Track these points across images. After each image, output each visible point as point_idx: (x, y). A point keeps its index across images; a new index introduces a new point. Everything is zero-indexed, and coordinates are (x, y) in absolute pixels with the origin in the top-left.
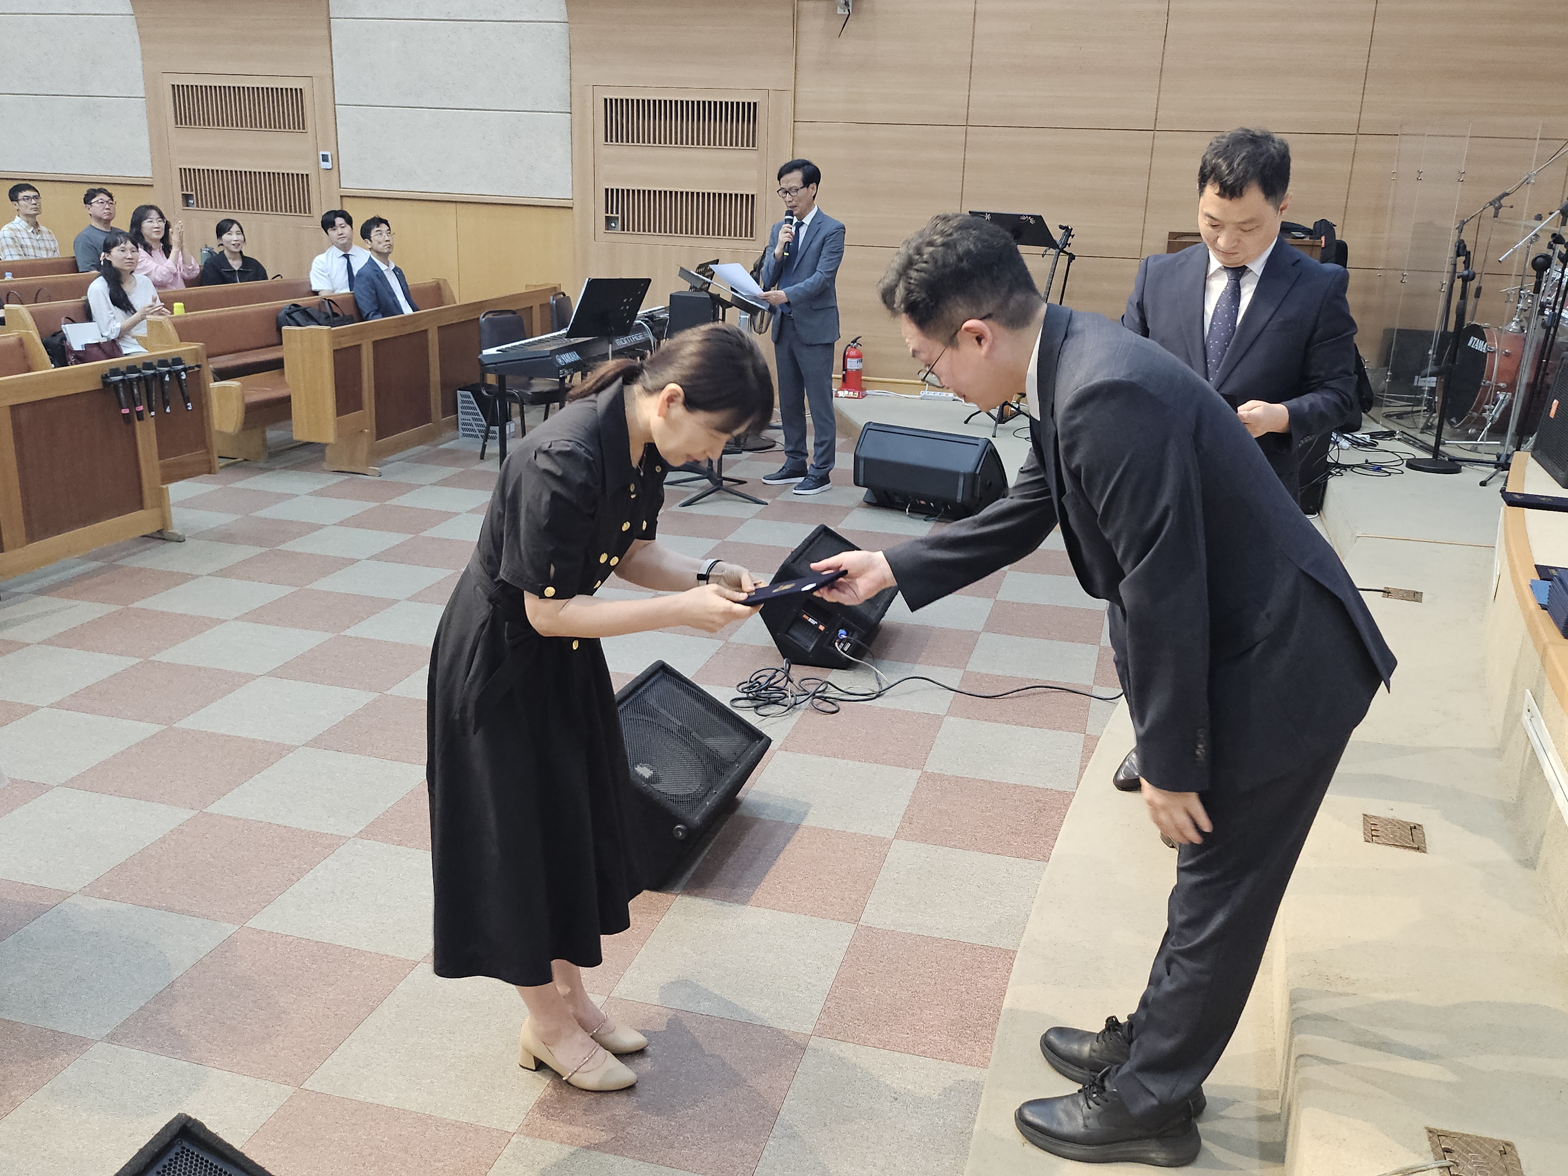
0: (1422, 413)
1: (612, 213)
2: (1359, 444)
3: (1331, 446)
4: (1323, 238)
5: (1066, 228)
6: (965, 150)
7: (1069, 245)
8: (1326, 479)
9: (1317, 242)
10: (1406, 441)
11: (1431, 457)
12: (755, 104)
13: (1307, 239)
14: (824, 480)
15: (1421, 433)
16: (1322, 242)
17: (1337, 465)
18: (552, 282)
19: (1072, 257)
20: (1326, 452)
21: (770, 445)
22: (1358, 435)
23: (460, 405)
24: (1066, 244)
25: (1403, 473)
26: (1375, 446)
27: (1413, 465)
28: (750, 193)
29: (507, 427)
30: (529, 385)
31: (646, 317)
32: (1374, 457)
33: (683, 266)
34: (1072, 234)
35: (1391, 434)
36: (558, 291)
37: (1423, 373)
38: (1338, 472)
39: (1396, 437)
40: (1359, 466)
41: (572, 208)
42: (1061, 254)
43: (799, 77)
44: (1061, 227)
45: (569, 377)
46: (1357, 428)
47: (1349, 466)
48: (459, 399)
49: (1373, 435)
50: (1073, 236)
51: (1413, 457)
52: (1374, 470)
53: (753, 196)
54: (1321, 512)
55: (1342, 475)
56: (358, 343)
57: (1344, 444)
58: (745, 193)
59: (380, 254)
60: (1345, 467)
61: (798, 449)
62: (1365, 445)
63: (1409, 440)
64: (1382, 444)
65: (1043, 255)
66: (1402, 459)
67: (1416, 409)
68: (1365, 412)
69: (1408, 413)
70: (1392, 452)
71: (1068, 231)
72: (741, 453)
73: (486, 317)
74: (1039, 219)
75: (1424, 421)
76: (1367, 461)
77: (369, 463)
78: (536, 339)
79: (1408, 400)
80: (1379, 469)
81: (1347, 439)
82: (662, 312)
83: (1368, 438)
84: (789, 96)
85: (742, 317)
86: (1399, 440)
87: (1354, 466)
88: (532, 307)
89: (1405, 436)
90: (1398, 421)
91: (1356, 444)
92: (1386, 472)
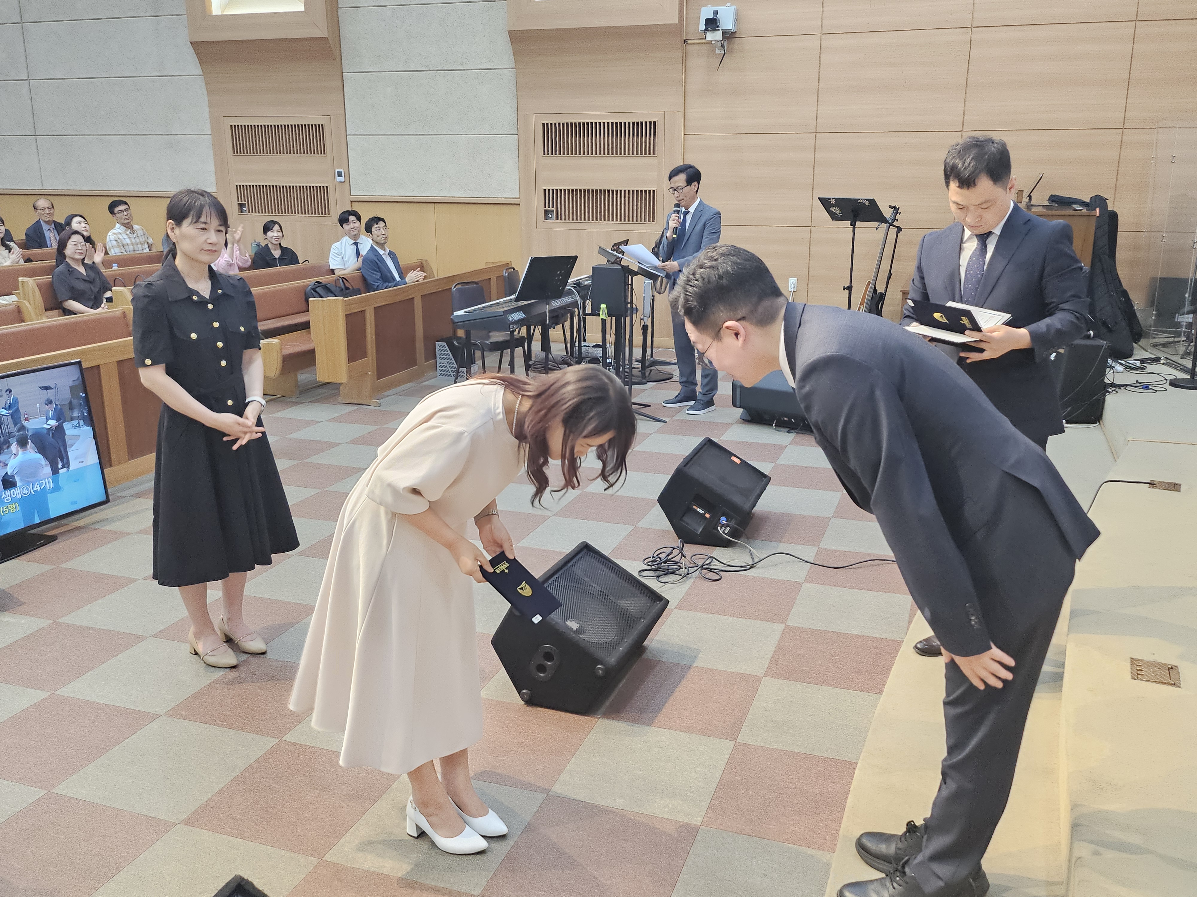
0: (1181, 343)
1: (549, 207)
2: (1131, 368)
3: (1108, 369)
4: (1098, 210)
5: (894, 207)
6: (815, 152)
7: (897, 220)
8: (1105, 395)
9: (1092, 213)
10: (1169, 365)
11: (1189, 377)
12: (655, 123)
13: (1085, 210)
14: (710, 403)
15: (1181, 358)
16: (1096, 213)
17: (1113, 385)
18: (505, 259)
19: (899, 229)
20: (1104, 375)
21: (669, 377)
22: (1130, 361)
23: (438, 352)
24: (894, 219)
25: (1166, 390)
26: (1144, 369)
27: (1174, 384)
28: (652, 189)
29: (472, 368)
30: (489, 337)
31: (574, 284)
32: (1143, 378)
33: (602, 246)
34: (899, 212)
35: (1157, 360)
36: (510, 267)
37: (1181, 312)
38: (1114, 390)
39: (1161, 362)
40: (1131, 385)
41: (519, 204)
42: (891, 227)
43: (688, 100)
44: (890, 207)
45: (517, 330)
46: (1130, 356)
47: (1122, 386)
48: (437, 348)
49: (1142, 361)
50: (900, 213)
51: (1175, 377)
52: (1143, 388)
53: (654, 191)
54: (1101, 422)
55: (1117, 392)
56: (363, 309)
57: (1119, 368)
58: (648, 189)
59: (378, 244)
60: (1120, 386)
61: (690, 379)
62: (1136, 369)
63: (1171, 364)
64: (1150, 368)
65: (877, 229)
66: (1166, 379)
67: (1176, 339)
68: (1136, 343)
69: (1170, 343)
70: (1158, 374)
71: (896, 210)
72: (646, 384)
73: (457, 287)
74: (872, 202)
75: (1184, 349)
76: (1137, 382)
77: (371, 397)
78: (493, 303)
79: (1170, 332)
80: (1147, 387)
81: (1121, 364)
82: (587, 280)
83: (1138, 363)
84: (681, 115)
85: (646, 282)
86: (1163, 364)
87: (1127, 385)
88: (490, 279)
89: (1168, 361)
90: (1162, 349)
91: (1129, 368)
92: (1153, 390)
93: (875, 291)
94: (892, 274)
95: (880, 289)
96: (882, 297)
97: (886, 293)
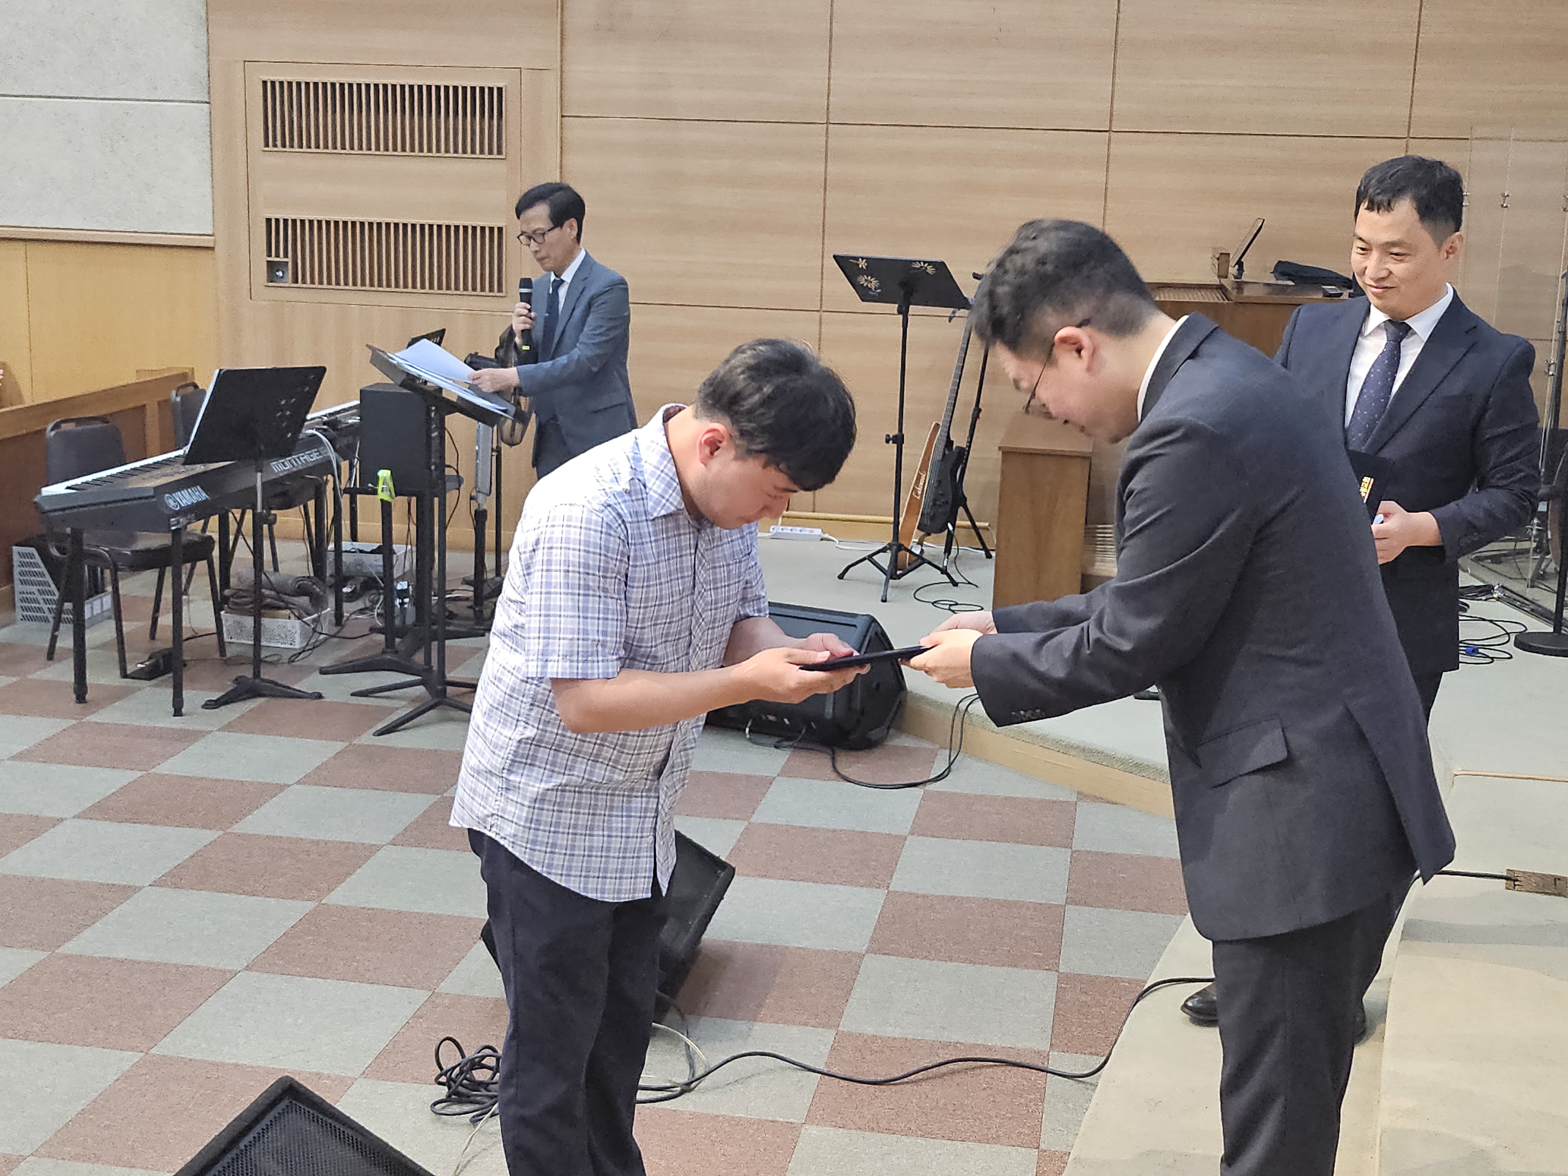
1: (277, 256)
6: (828, 159)
10: (1509, 602)
11: (1551, 629)
12: (500, 90)
15: (1534, 589)
18: (179, 366)
23: (16, 570)
25: (1509, 656)
27: (1525, 642)
28: (496, 225)
29: (89, 605)
31: (322, 423)
35: (1488, 591)
36: (188, 381)
39: (1495, 595)
41: (212, 248)
43: (569, 48)
44: (975, 276)
48: (16, 559)
51: (1524, 630)
58: (487, 224)
63: (1514, 600)
65: (949, 320)
66: (1508, 634)
69: (1508, 553)
70: (1491, 621)
73: (57, 429)
74: (940, 267)
78: (134, 466)
82: (353, 415)
86: (1499, 599)
88: (144, 404)
89: (1508, 593)
90: (1495, 567)
93: (949, 443)
94: (980, 409)
95: (959, 441)
96: (962, 456)
97: (970, 447)
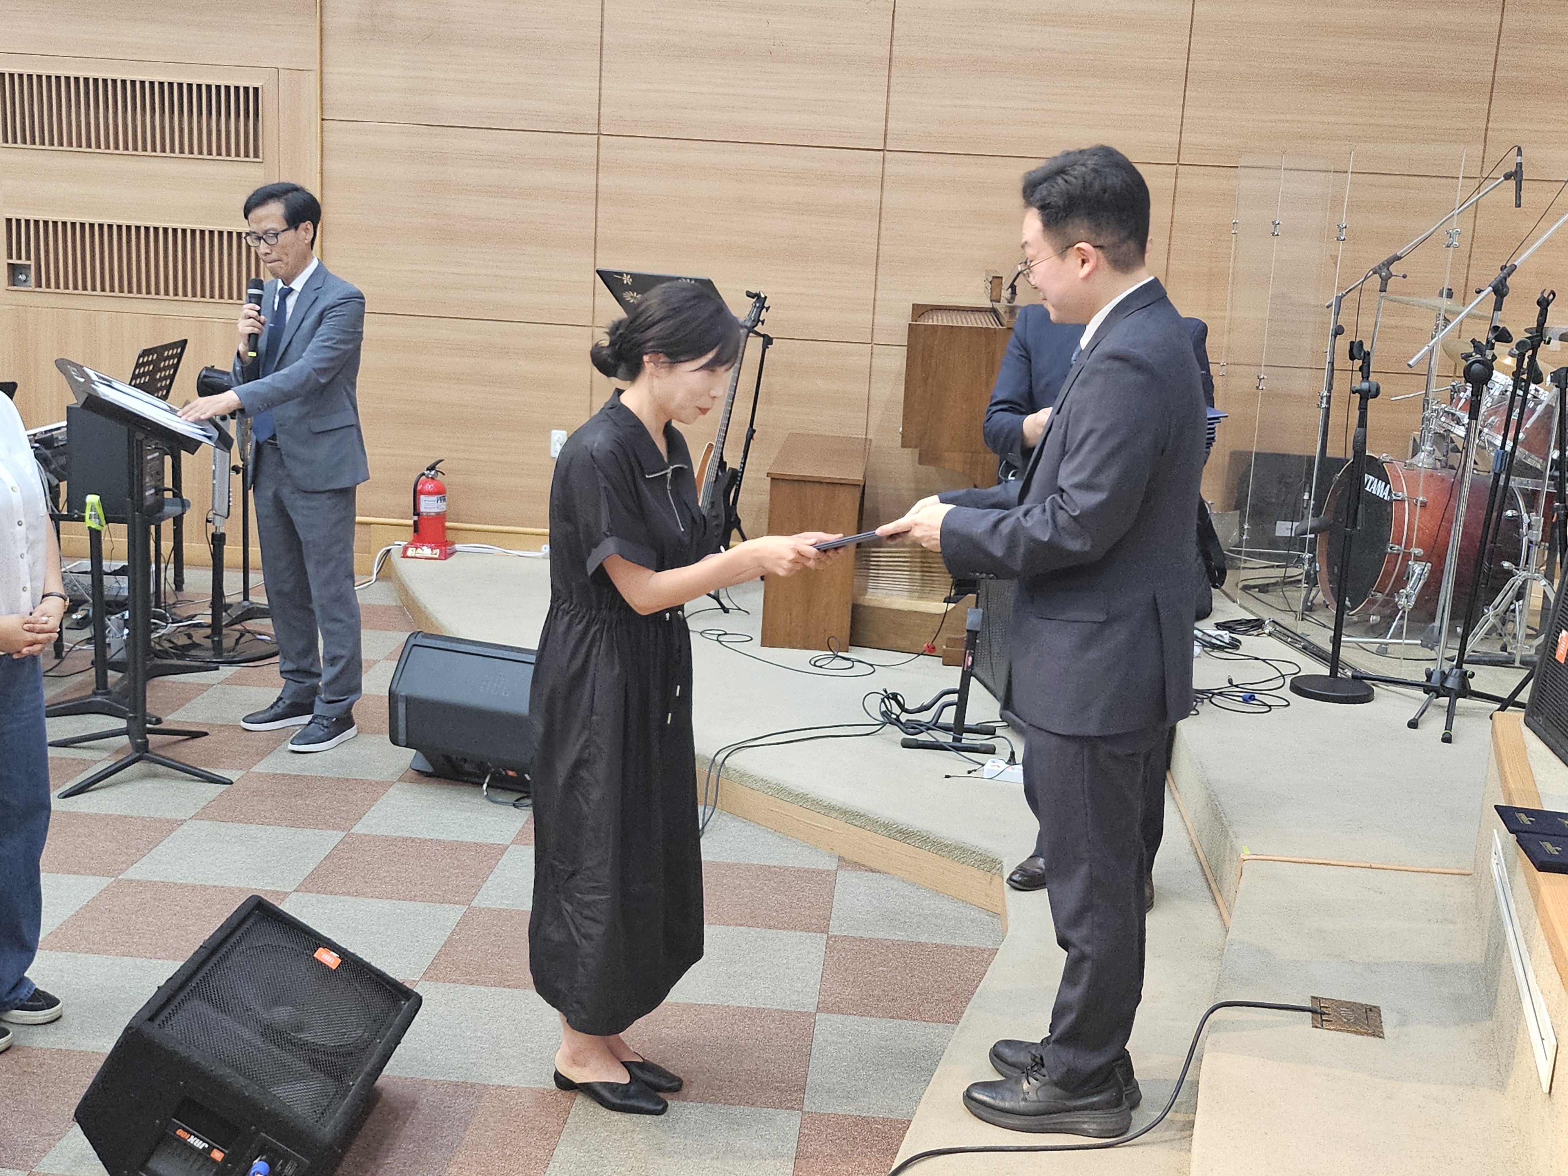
2: (1213, 645)
5: (757, 296)
6: (597, 173)
7: (763, 322)
10: (1281, 638)
11: (1327, 673)
12: (256, 90)
14: (343, 723)
19: (768, 341)
22: (1210, 628)
24: (757, 321)
26: (1236, 647)
27: (1300, 686)
34: (766, 305)
35: (1258, 626)
39: (1266, 630)
40: (1219, 692)
42: (751, 334)
43: (327, 50)
44: (749, 295)
46: (1206, 614)
49: (1229, 627)
50: (767, 309)
51: (1300, 671)
52: (1242, 698)
61: (303, 666)
62: (1224, 648)
63: (1284, 635)
64: (1248, 644)
66: (1283, 675)
68: (1216, 587)
69: (1275, 583)
70: (1266, 661)
71: (760, 301)
76: (1231, 683)
80: (1251, 697)
83: (1226, 635)
84: (313, 79)
86: (1270, 634)
87: (1212, 692)
89: (1279, 628)
91: (1210, 644)
92: (1262, 703)
93: (722, 464)
94: (754, 431)
95: (733, 461)
96: (735, 478)
97: (743, 468)
